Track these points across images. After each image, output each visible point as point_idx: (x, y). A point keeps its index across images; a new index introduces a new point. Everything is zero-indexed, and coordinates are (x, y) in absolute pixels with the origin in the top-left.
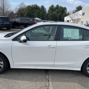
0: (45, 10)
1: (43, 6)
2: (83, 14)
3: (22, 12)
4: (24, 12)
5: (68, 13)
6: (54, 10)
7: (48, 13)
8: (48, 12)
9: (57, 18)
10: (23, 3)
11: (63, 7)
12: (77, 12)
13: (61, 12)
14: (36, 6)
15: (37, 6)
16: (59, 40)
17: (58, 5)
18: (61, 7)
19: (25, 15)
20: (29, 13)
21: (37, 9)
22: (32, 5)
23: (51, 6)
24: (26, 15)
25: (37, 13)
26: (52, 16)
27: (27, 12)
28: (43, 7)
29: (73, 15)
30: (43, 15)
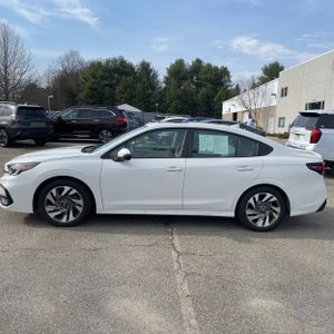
0: (155, 76)
1: (148, 65)
2: (284, 92)
3: (70, 85)
4: (78, 85)
5: (234, 87)
6: (184, 79)
7: (165, 89)
8: (164, 85)
9: (195, 104)
10: (73, 54)
11: (216, 68)
12: (263, 87)
13: (209, 85)
14: (123, 63)
15: (125, 62)
16: (191, 157)
17: (199, 61)
18: (209, 65)
19: (82, 95)
20: (96, 89)
21: (127, 74)
22: (108, 61)
23: (174, 62)
24: (84, 93)
25: (125, 88)
26: (179, 98)
27: (88, 84)
28: (145, 67)
29: (252, 96)
30: (149, 96)
